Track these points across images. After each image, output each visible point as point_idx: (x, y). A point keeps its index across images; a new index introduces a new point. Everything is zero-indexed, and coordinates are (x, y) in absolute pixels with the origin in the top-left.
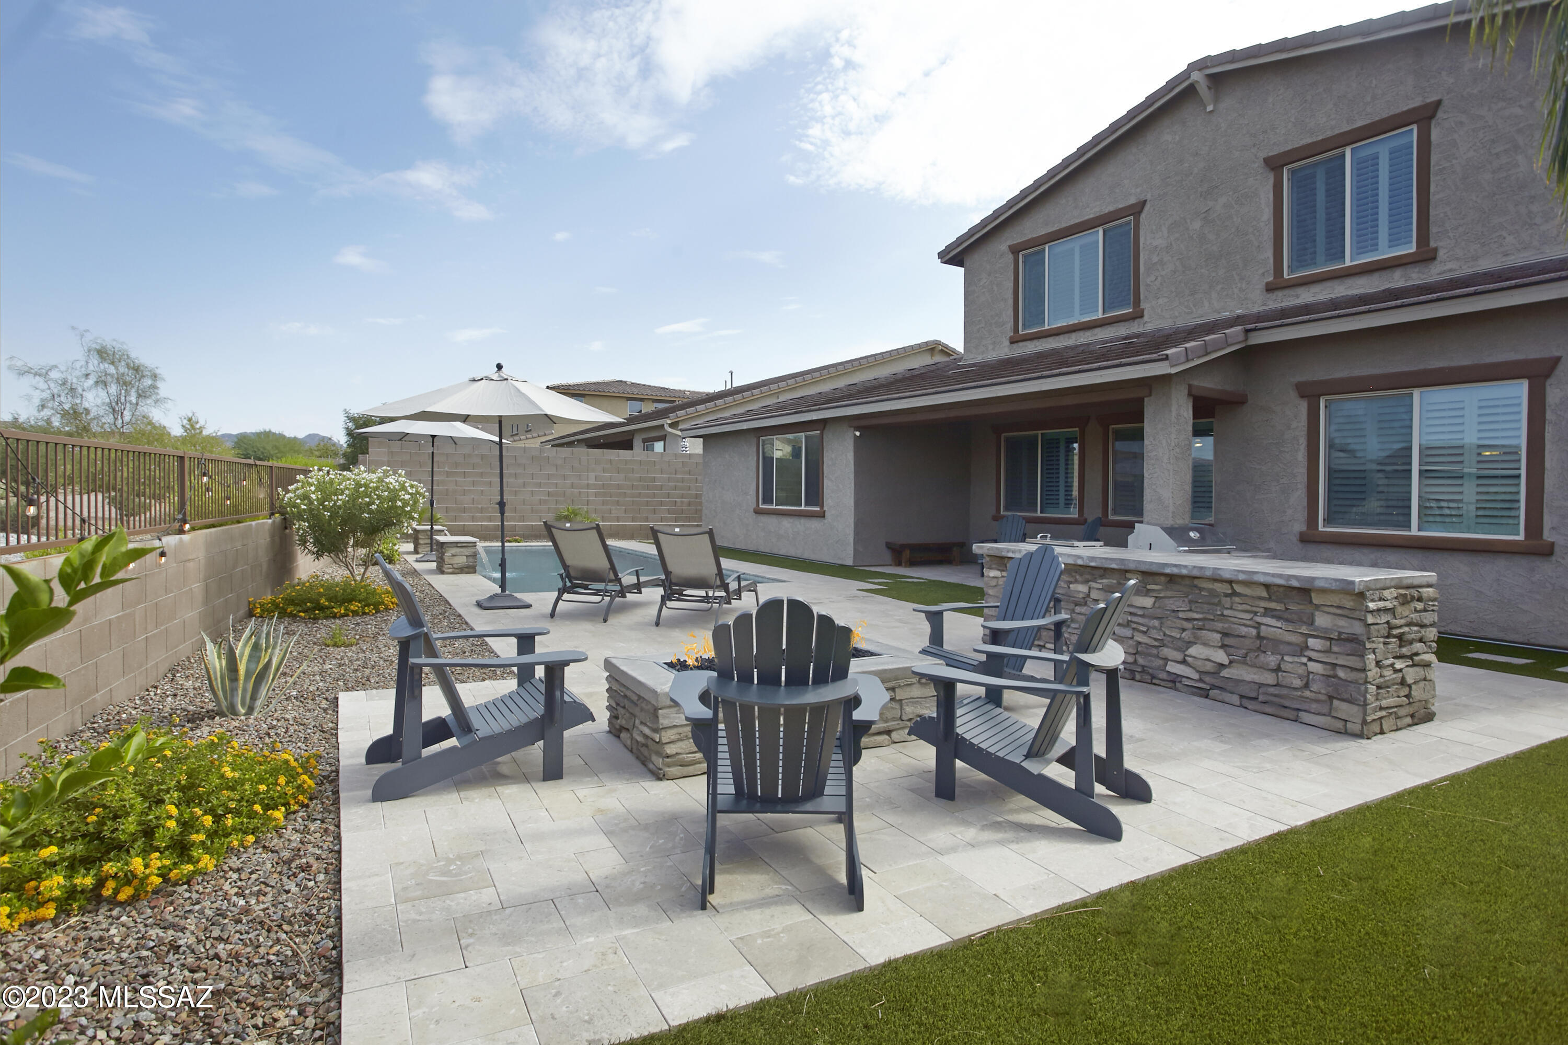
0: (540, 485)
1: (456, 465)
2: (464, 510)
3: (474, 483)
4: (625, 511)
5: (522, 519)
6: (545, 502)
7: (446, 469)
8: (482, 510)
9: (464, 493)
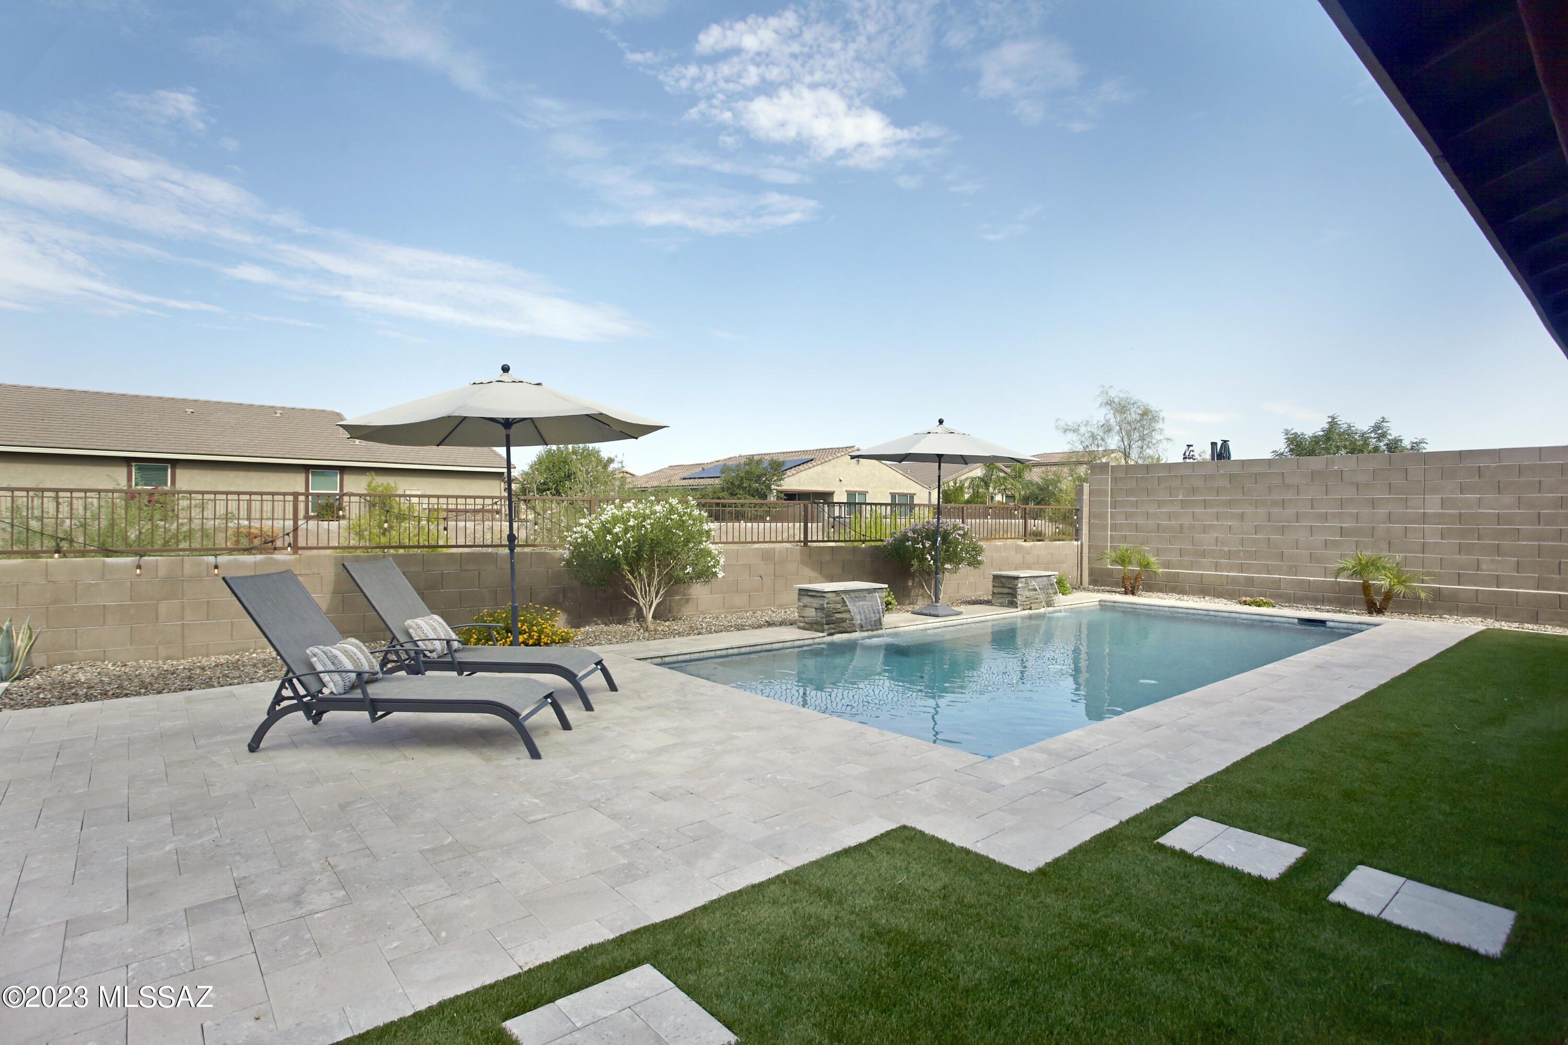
1: (1194, 490)
2: (1203, 554)
3: (1218, 516)
5: (1293, 570)
6: (1335, 544)
7: (1180, 497)
8: (1229, 555)
9: (1205, 529)
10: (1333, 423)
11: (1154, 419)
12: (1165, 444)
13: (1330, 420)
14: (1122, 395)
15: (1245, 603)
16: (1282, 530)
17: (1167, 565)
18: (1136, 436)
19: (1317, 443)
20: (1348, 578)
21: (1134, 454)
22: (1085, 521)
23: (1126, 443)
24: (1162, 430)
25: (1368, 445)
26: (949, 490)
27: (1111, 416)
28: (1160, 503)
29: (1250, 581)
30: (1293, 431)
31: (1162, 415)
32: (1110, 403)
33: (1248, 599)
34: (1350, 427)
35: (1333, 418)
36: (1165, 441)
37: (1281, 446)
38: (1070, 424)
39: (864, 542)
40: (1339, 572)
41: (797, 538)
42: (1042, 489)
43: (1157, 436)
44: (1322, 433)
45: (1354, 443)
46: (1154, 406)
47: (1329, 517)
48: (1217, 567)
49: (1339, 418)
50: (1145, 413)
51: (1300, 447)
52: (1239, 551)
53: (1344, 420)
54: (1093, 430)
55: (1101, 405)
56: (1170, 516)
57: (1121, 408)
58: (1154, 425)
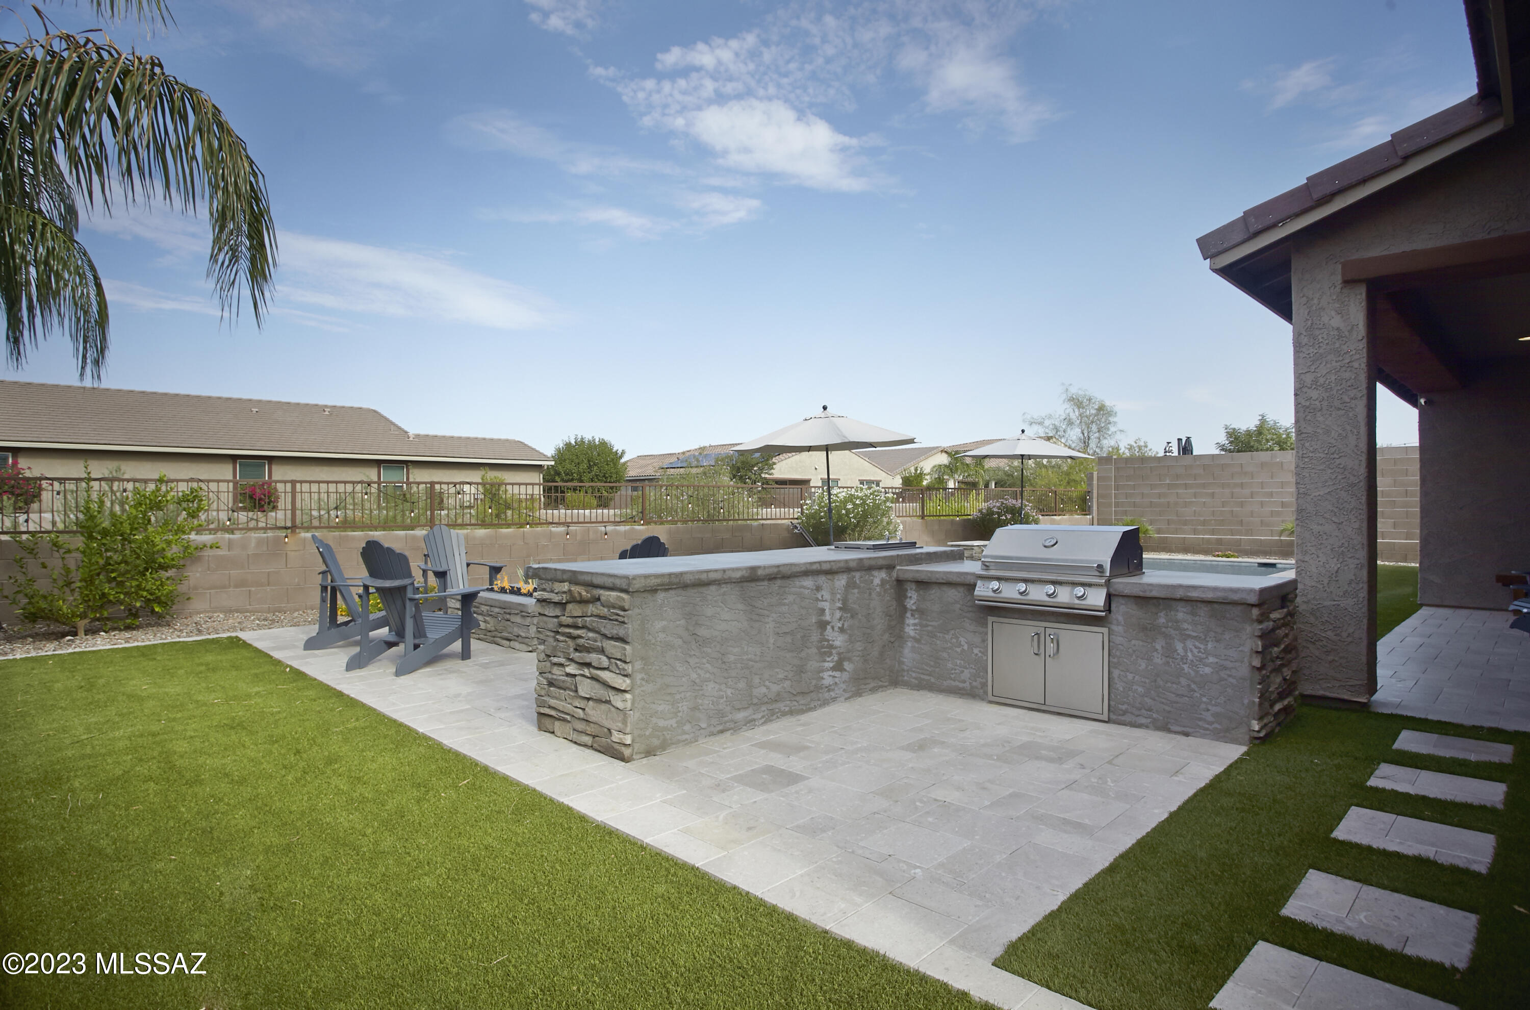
0: (1271, 495)
1: (1178, 477)
2: (1185, 523)
3: (1195, 495)
4: (1395, 525)
5: (1249, 532)
6: (1278, 514)
7: (1168, 482)
8: (1204, 523)
9: (1186, 505)
10: (1263, 421)
11: (1110, 413)
12: (1119, 436)
13: (1260, 418)
14: (1081, 393)
15: (1218, 556)
16: (1242, 504)
17: (1159, 531)
18: (1094, 428)
19: (1251, 436)
20: (1288, 537)
21: (1093, 444)
22: (1095, 500)
23: (1086, 435)
24: (1115, 423)
25: (1291, 438)
26: (912, 476)
27: (1070, 410)
28: (1152, 486)
29: (1219, 542)
30: (1231, 427)
31: (1116, 409)
32: (1071, 399)
33: (1220, 553)
34: (1275, 423)
35: (1263, 416)
36: (1118, 432)
37: (1223, 439)
38: (1035, 417)
39: (958, 516)
40: (1281, 533)
41: (918, 514)
42: (1008, 475)
43: (1112, 429)
44: (1255, 429)
45: (1279, 436)
46: (1108, 403)
47: (1274, 495)
48: (1195, 532)
49: (1267, 417)
50: (1101, 408)
51: (1237, 439)
52: (1211, 520)
53: (1271, 418)
54: (1056, 423)
55: (1064, 402)
56: (1160, 496)
57: (1077, 402)
58: (1110, 419)
